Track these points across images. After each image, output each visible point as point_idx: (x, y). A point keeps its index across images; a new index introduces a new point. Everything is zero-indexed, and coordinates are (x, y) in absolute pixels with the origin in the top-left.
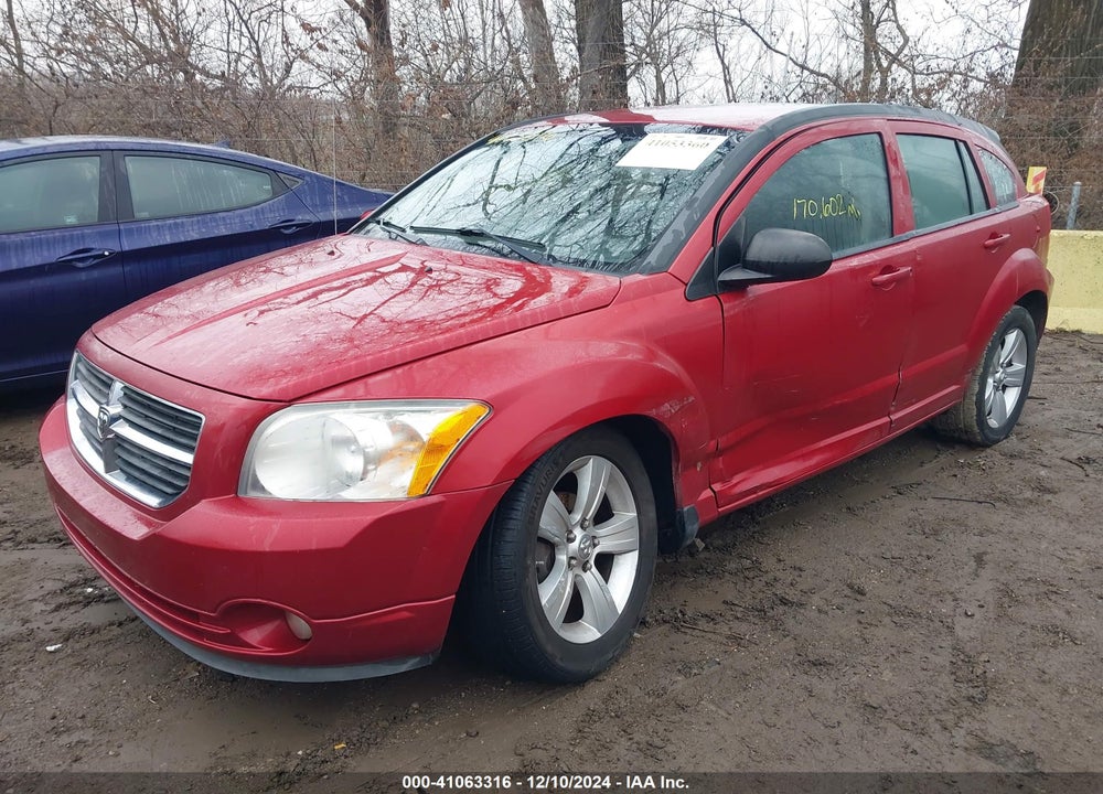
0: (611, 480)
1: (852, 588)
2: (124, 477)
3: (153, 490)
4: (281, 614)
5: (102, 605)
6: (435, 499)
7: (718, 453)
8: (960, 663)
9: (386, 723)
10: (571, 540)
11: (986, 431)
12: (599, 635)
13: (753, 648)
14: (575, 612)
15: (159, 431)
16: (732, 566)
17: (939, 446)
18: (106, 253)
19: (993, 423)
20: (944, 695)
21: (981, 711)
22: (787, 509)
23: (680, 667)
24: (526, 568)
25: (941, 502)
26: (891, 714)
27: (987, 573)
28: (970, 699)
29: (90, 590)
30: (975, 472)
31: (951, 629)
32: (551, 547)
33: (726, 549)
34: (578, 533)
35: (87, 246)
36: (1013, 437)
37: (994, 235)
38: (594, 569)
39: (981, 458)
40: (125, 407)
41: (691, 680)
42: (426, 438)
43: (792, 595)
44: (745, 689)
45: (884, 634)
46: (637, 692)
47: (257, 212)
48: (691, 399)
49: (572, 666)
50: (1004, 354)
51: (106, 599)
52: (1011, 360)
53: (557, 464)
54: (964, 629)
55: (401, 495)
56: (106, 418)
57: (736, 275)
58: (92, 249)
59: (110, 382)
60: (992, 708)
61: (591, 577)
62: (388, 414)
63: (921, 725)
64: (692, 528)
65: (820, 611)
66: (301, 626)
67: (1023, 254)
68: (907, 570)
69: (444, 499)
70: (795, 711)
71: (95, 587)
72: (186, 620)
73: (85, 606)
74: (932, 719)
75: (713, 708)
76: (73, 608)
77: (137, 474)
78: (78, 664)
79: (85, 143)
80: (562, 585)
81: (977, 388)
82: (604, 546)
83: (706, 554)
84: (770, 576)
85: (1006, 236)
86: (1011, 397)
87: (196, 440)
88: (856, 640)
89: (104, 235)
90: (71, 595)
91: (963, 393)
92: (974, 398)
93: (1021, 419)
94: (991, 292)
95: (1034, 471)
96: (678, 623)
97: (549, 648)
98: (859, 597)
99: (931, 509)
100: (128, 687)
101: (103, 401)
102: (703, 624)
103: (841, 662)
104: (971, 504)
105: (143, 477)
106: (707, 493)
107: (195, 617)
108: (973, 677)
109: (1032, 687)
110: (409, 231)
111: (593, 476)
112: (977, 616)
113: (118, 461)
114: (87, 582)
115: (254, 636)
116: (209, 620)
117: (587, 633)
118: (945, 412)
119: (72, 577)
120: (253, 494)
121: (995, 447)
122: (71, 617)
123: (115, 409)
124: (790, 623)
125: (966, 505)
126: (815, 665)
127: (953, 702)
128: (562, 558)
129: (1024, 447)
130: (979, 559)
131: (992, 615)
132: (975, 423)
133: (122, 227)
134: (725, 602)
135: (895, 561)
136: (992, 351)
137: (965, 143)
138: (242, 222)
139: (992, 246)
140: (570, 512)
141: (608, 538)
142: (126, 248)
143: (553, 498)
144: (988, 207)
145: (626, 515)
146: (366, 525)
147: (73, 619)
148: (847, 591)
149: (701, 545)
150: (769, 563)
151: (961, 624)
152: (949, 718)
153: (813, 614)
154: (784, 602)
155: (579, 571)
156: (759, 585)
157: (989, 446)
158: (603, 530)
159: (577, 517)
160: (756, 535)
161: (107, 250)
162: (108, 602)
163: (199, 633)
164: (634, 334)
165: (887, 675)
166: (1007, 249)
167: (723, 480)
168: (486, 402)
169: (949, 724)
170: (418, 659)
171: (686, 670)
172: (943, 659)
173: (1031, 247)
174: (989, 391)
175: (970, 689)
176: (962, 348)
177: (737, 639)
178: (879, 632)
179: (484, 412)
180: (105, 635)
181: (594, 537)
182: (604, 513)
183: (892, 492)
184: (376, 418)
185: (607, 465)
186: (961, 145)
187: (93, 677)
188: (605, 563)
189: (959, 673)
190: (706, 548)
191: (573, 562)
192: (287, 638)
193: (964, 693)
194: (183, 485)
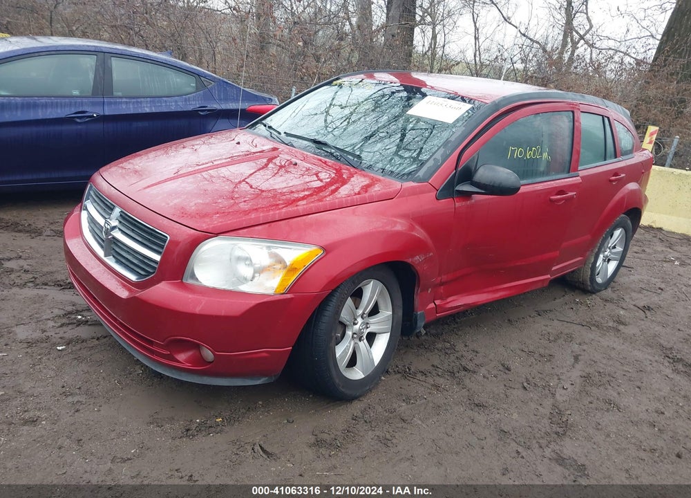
0: (381, 293)
1: (504, 366)
2: (114, 260)
3: (132, 271)
4: (197, 347)
5: (87, 327)
6: (289, 296)
7: (441, 284)
8: (555, 414)
9: (244, 411)
10: (355, 324)
11: (595, 285)
12: (363, 376)
13: (445, 393)
14: (352, 362)
15: (140, 239)
16: (439, 346)
17: (566, 290)
18: (95, 115)
19: (599, 280)
20: (543, 430)
21: (562, 440)
22: (474, 316)
23: (404, 398)
24: (331, 338)
25: (561, 323)
26: (514, 436)
27: (578, 366)
28: (557, 433)
29: (80, 317)
30: (584, 308)
31: (554, 395)
32: (344, 326)
33: (437, 336)
34: (360, 320)
35: (84, 110)
36: (609, 289)
37: (616, 174)
38: (365, 341)
39: (589, 300)
40: (120, 222)
41: (410, 406)
42: (288, 263)
43: (470, 366)
44: (438, 415)
45: (517, 393)
46: (380, 410)
47: (186, 100)
48: (431, 254)
49: (348, 392)
50: (611, 242)
51: (89, 323)
52: (615, 245)
53: (354, 283)
54: (561, 396)
55: (271, 292)
56: (109, 227)
57: (466, 188)
58: (87, 112)
59: (112, 207)
60: (567, 439)
61: (363, 344)
62: (269, 247)
63: (529, 444)
64: (421, 324)
65: (484, 377)
66: (208, 354)
67: (632, 186)
68: (536, 359)
69: (293, 296)
70: (463, 429)
71: (83, 316)
72: (146, 344)
73: (77, 326)
74: (534, 442)
75: (420, 423)
76: (70, 327)
77: (123, 261)
78: (75, 359)
79: (88, 46)
80: (348, 348)
81: (593, 260)
82: (372, 329)
83: (425, 337)
84: (460, 353)
85: (623, 175)
86: (612, 266)
87: (163, 248)
88: (502, 395)
89: (94, 104)
90: (69, 318)
91: (584, 263)
92: (590, 265)
93: (616, 279)
94: (611, 205)
95: (617, 311)
96: (406, 374)
97: (337, 381)
98: (507, 371)
99: (555, 326)
100: (104, 375)
101: (107, 217)
102: (419, 376)
103: (492, 406)
104: (577, 326)
105: (127, 263)
106: (432, 305)
107: (151, 343)
108: (560, 422)
109: (591, 431)
110: (283, 135)
111: (372, 290)
112: (569, 390)
113: (112, 251)
114: (78, 312)
115: (182, 357)
116: (158, 345)
117: (357, 374)
118: (573, 272)
119: (70, 308)
120: (190, 281)
121: (598, 294)
122: (70, 331)
123: (114, 223)
124: (467, 381)
125: (575, 326)
126: (477, 406)
127: (547, 434)
128: (349, 333)
129: (614, 296)
130: (576, 358)
131: (577, 390)
132: (588, 280)
133: (105, 100)
134: (433, 366)
135: (531, 353)
136: (605, 239)
137: (608, 118)
138: (176, 105)
139: (613, 180)
140: (357, 308)
141: (375, 324)
142: (107, 113)
143: (349, 301)
144: (616, 157)
145: (386, 313)
146: (251, 305)
147: (71, 333)
148: (501, 368)
149: (423, 332)
150: (460, 347)
151: (559, 392)
152: (543, 442)
153: (481, 378)
154: (465, 369)
155: (357, 341)
156: (452, 358)
157: (594, 293)
158: (373, 320)
159: (360, 312)
160: (455, 330)
161: (95, 113)
162: (90, 325)
163: (152, 352)
164: (404, 216)
165: (515, 416)
166: (623, 183)
167: (441, 299)
168: (322, 248)
169: (543, 445)
170: (267, 378)
171: (407, 400)
172: (546, 410)
173: (637, 182)
174: (600, 262)
175: (558, 429)
176: (588, 237)
177: (437, 387)
178: (515, 392)
179: (320, 252)
180: (90, 344)
181: (368, 323)
182: (375, 311)
183: (534, 314)
184: (262, 248)
185: (380, 285)
186: (606, 120)
187: (84, 367)
188: (371, 338)
189: (554, 419)
190: (426, 334)
191: (355, 336)
192: (200, 360)
193: (554, 430)
194: (151, 271)
